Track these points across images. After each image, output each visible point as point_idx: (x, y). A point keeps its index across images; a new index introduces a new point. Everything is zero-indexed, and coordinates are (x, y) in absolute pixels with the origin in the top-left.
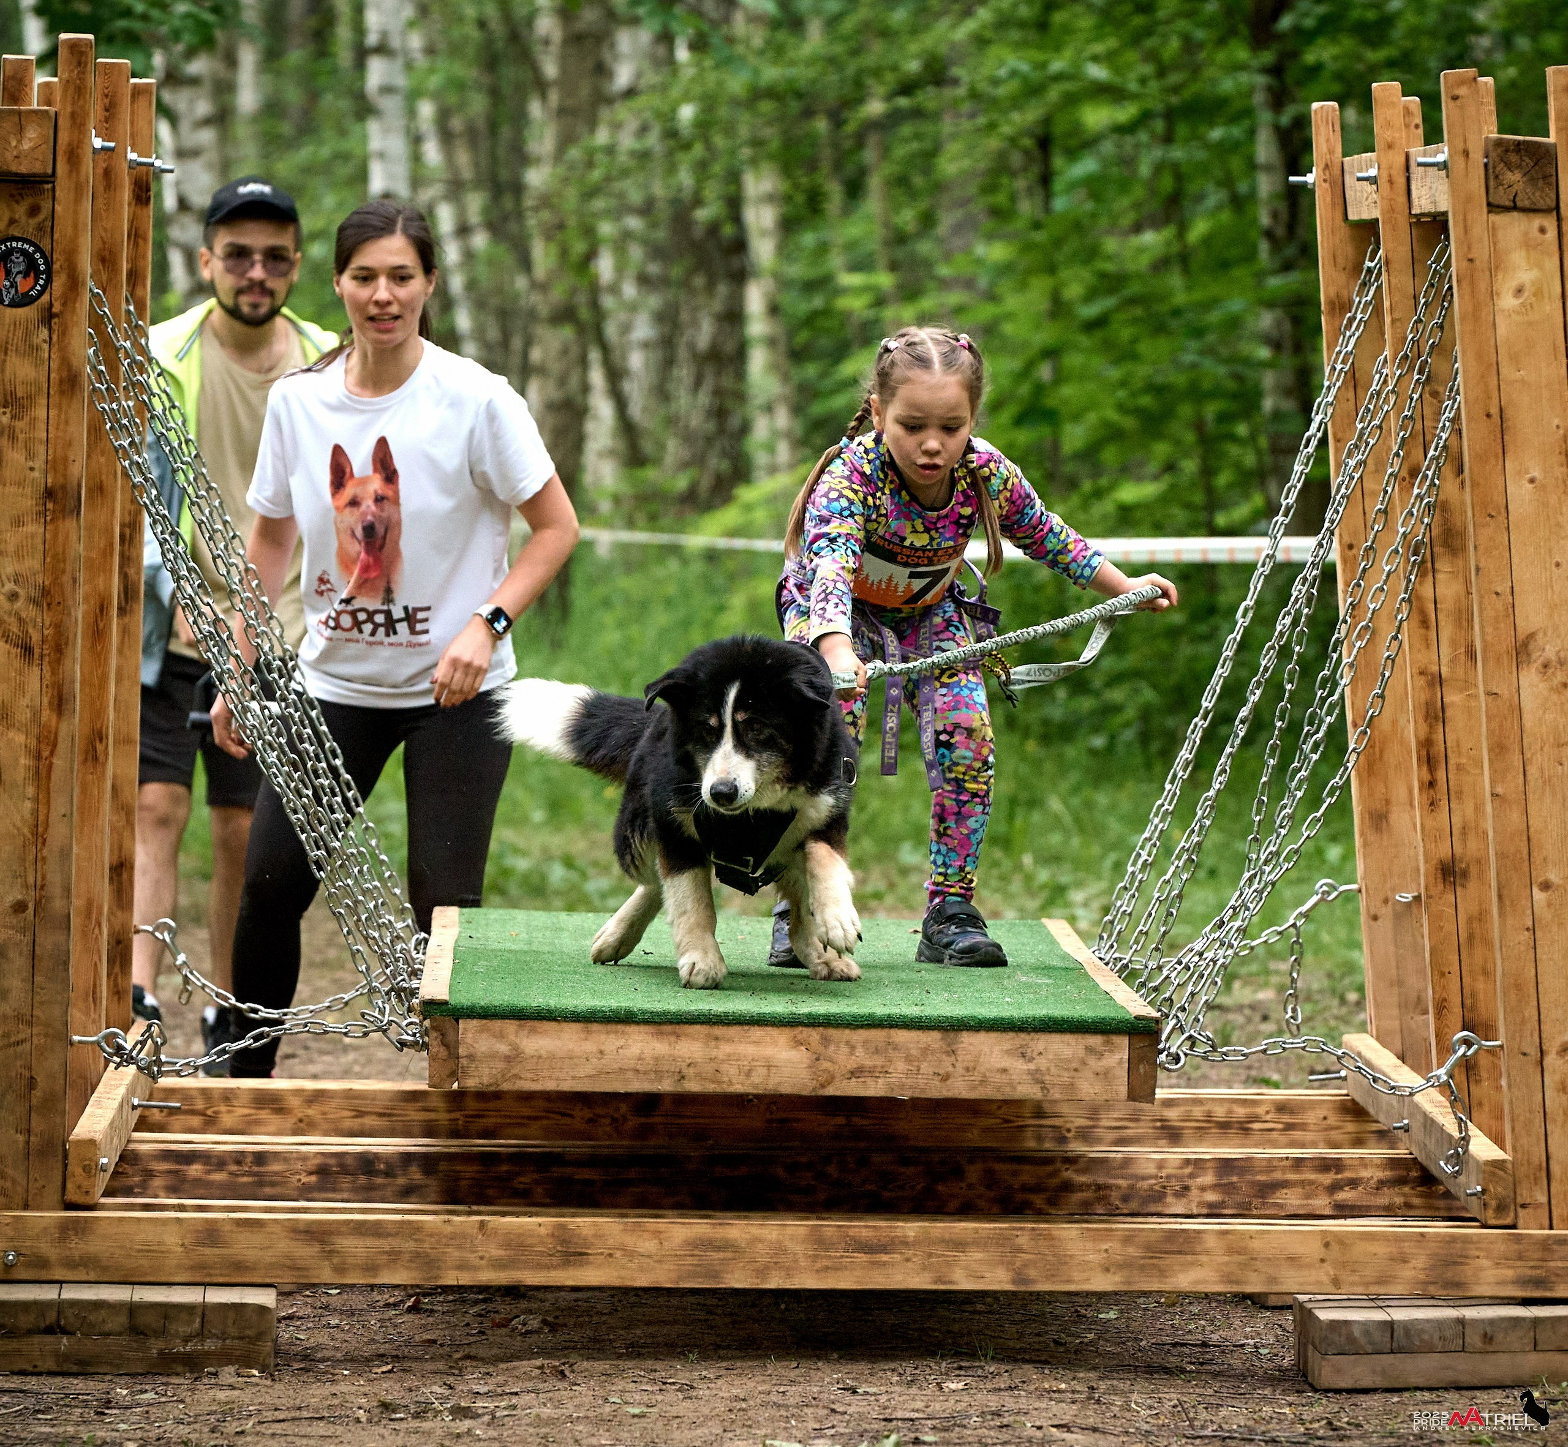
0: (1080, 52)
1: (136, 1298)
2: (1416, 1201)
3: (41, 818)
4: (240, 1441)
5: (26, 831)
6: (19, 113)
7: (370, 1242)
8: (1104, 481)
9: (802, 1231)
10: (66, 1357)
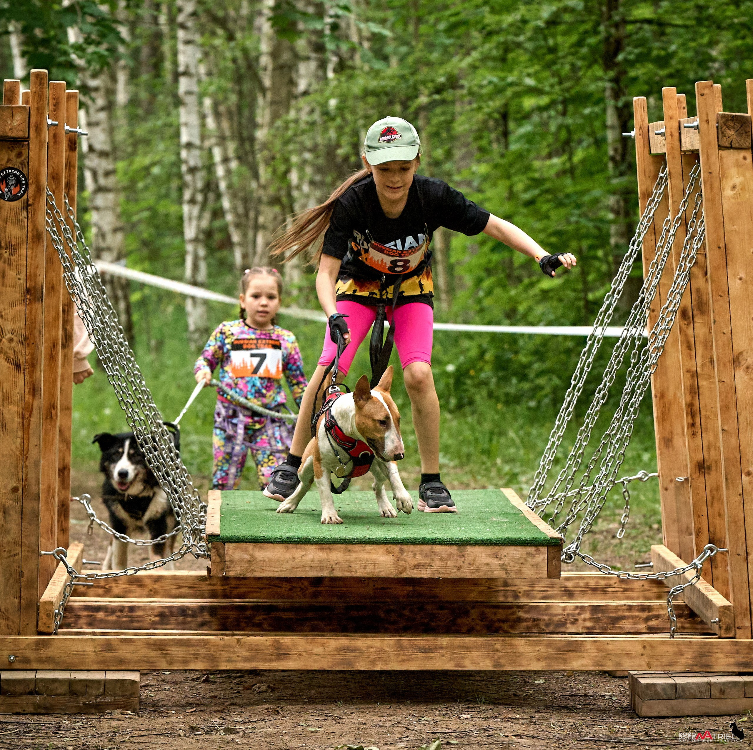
0: (521, 72)
1: (72, 677)
2: (687, 625)
3: (25, 447)
4: (123, 746)
5: (18, 453)
6: (12, 108)
7: (184, 649)
8: (534, 279)
9: (392, 642)
10: (39, 706)
